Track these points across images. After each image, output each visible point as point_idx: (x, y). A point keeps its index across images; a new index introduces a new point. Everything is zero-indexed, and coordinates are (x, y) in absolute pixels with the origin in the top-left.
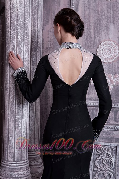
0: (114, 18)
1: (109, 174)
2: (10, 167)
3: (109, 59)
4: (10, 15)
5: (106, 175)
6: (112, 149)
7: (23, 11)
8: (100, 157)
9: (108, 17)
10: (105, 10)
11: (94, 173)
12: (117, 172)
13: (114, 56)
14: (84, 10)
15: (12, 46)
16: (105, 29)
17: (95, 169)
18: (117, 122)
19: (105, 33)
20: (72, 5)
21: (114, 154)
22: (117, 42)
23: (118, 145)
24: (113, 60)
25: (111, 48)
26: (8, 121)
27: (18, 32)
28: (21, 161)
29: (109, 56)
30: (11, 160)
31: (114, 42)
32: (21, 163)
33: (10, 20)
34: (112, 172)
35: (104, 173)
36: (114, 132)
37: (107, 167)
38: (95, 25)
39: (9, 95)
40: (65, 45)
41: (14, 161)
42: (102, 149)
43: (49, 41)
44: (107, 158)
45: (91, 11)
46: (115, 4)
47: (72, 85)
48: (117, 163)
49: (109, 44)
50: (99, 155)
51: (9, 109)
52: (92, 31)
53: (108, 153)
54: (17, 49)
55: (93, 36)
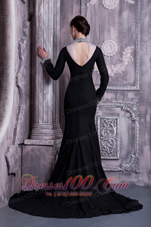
0: (114, 22)
1: (112, 140)
2: (40, 127)
3: (111, 54)
4: (39, 21)
5: (110, 141)
6: (114, 121)
7: (47, 18)
8: (105, 128)
9: (109, 22)
10: (107, 16)
11: (101, 140)
12: (118, 138)
13: (114, 51)
14: (91, 17)
15: (40, 42)
16: (107, 31)
17: (102, 138)
18: (117, 101)
19: (107, 33)
20: (82, 13)
21: (115, 125)
22: (116, 40)
23: (118, 118)
24: (114, 54)
25: (112, 45)
26: (38, 95)
27: (44, 33)
28: (48, 123)
29: (111, 51)
30: (41, 122)
31: (114, 40)
32: (47, 125)
33: (39, 24)
34: (114, 139)
35: (108, 139)
36: (115, 108)
37: (110, 135)
38: (100, 28)
39: (39, 77)
40: (78, 40)
41: (43, 123)
42: (106, 121)
43: (64, 41)
44: (111, 128)
45: (96, 17)
46: (114, 12)
47: (83, 66)
48: (118, 132)
49: (110, 42)
50: (104, 126)
51: (38, 86)
52: (98, 33)
53: (111, 124)
54: (43, 45)
55: (98, 37)
